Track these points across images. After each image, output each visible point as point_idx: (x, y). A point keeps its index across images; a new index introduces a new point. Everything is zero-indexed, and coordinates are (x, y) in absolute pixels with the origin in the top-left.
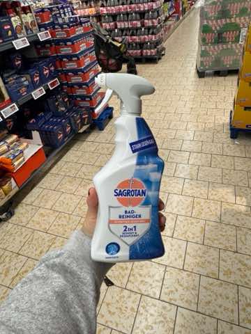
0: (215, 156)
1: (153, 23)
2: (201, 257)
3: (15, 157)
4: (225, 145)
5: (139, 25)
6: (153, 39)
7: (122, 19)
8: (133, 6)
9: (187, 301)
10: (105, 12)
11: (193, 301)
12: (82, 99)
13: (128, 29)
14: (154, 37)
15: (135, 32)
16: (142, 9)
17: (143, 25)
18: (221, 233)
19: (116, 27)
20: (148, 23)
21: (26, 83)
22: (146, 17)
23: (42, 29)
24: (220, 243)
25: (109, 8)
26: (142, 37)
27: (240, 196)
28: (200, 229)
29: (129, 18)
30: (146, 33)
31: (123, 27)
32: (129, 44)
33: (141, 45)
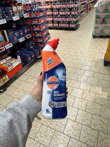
0: (96, 73)
1: (75, 13)
2: (84, 117)
3: (9, 66)
4: (101, 69)
5: (69, 13)
6: (75, 20)
7: (62, 10)
8: (67, 5)
9: (75, 135)
10: (55, 7)
11: (77, 135)
12: (40, 44)
13: (64, 15)
15: (67, 16)
16: (71, 7)
17: (71, 14)
18: (94, 107)
19: (59, 14)
20: (73, 13)
21: (17, 35)
22: (72, 10)
23: (26, 13)
24: (93, 111)
25: (56, 6)
26: (70, 19)
27: (105, 91)
28: (85, 104)
29: (65, 11)
30: (72, 17)
31: (62, 14)
32: (64, 22)
33: (69, 23)
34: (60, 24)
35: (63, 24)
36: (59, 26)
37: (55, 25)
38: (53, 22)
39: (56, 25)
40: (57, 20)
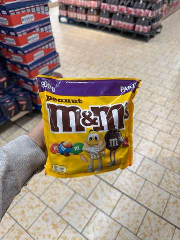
6: (150, 16)
12: (25, 81)
14: (150, 13)
26: (138, 10)
30: (144, 7)
32: (124, 15)
33: (136, 20)
34: (115, 19)
35: (122, 21)
36: (111, 24)
37: (103, 20)
38: (99, 11)
39: (105, 20)
40: (108, 9)
